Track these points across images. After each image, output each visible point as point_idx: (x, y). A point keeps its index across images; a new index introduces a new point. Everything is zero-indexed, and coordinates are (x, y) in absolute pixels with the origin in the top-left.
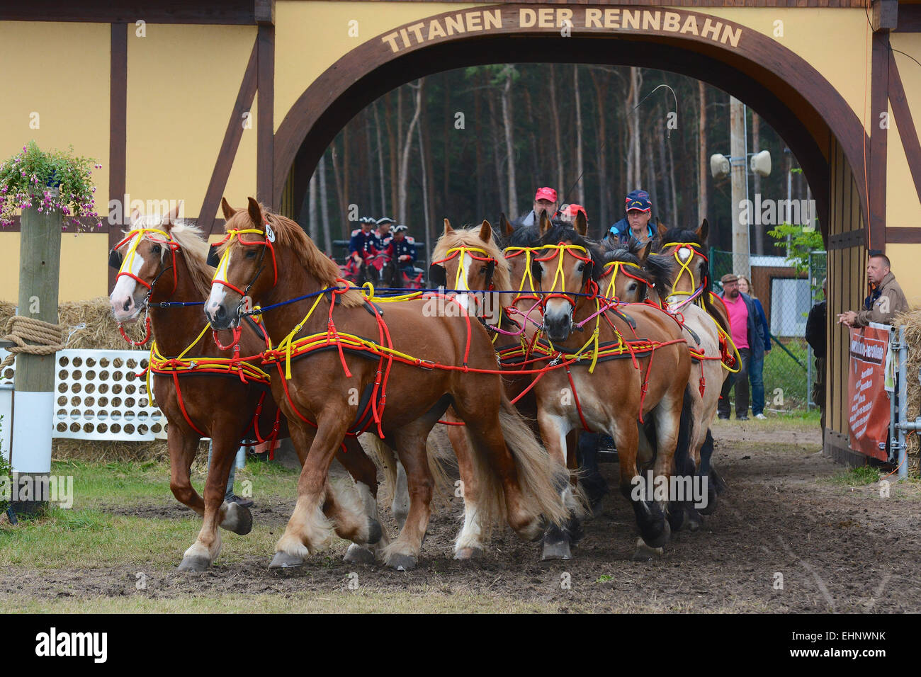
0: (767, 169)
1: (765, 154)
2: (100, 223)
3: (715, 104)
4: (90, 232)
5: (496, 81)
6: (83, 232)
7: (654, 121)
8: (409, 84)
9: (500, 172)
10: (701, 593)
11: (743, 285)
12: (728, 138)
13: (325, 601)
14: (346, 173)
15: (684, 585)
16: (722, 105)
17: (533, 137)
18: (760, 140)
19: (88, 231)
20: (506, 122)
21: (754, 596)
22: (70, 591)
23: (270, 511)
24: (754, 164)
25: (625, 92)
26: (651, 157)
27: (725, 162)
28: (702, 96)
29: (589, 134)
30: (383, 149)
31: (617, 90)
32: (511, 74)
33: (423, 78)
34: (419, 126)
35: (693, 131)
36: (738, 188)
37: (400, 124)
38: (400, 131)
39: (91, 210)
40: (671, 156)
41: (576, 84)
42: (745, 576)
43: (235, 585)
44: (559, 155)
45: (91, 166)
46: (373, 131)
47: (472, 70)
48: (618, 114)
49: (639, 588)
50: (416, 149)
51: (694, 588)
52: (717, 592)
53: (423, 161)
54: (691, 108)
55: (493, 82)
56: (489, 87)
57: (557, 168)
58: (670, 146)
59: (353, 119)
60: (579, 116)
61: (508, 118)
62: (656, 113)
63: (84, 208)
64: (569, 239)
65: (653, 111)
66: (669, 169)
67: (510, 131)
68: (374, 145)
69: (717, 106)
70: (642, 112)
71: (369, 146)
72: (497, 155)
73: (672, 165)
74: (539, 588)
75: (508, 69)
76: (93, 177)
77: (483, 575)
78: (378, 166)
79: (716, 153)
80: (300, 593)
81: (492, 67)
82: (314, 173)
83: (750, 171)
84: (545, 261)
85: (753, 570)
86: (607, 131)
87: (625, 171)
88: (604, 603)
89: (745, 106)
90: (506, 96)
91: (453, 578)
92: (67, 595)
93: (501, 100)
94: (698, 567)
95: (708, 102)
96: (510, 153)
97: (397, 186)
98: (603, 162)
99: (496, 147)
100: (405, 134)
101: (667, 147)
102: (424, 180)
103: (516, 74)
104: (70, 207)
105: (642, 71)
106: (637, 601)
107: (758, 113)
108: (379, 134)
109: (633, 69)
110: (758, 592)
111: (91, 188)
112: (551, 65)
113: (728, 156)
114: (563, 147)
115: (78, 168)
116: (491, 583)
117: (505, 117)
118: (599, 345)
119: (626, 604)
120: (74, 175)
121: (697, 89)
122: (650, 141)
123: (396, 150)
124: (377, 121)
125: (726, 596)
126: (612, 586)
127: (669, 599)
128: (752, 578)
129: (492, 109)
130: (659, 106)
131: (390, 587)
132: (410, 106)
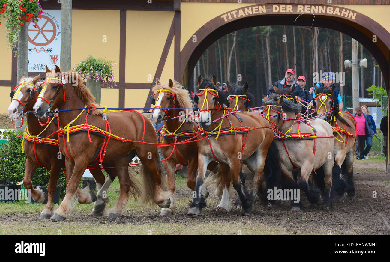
0: (366, 65)
1: (365, 60)
2: (116, 85)
3: (346, 41)
4: (112, 88)
5: (264, 32)
6: (109, 88)
7: (323, 47)
8: (231, 33)
9: (265, 67)
10: (340, 224)
11: (365, 109)
12: (351, 54)
13: (199, 226)
14: (208, 67)
15: (333, 221)
16: (348, 41)
17: (278, 53)
18: (363, 55)
19: (111, 88)
20: (268, 48)
21: (360, 226)
22: (104, 222)
23: (178, 192)
24: (361, 64)
25: (312, 36)
26: (322, 61)
27: (350, 63)
28: (341, 38)
29: (299, 52)
30: (221, 58)
31: (309, 36)
32: (270, 30)
33: (237, 31)
34: (235, 49)
35: (338, 51)
36: (355, 73)
37: (228, 48)
38: (228, 51)
39: (112, 80)
40: (330, 61)
41: (294, 34)
42: (357, 218)
43: (165, 220)
44: (287, 60)
45: (112, 64)
46: (218, 51)
47: (255, 28)
48: (310, 45)
49: (317, 222)
50: (234, 58)
51: (337, 222)
52: (346, 224)
53: (236, 62)
54: (337, 42)
55: (263, 33)
56: (261, 34)
57: (287, 65)
58: (329, 57)
59: (210, 46)
60: (295, 45)
61: (268, 46)
62: (324, 44)
63: (110, 79)
64: (209, 87)
65: (323, 44)
66: (329, 65)
67: (269, 51)
68: (218, 56)
69: (347, 42)
70: (319, 44)
71: (216, 57)
72: (264, 60)
73: (330, 64)
74: (279, 222)
75: (268, 28)
76: (113, 68)
77: (258, 217)
78: (220, 64)
79: (346, 59)
80: (190, 223)
81: (262, 27)
82: (196, 67)
83: (359, 66)
84: (200, 96)
85: (359, 216)
86: (305, 51)
87: (312, 66)
88: (303, 228)
89: (358, 42)
90: (268, 38)
91: (246, 218)
92: (103, 223)
93: (266, 39)
94: (339, 214)
95: (343, 40)
96: (269, 59)
97: (227, 71)
98: (304, 63)
99: (264, 57)
100: (230, 52)
101: (328, 58)
102: (237, 69)
103: (271, 30)
104: (105, 79)
105: (319, 29)
106: (316, 227)
107: (362, 44)
108: (220, 52)
109: (316, 28)
110: (362, 224)
111: (113, 72)
112: (285, 26)
113: (351, 61)
114: (289, 57)
115: (108, 64)
116: (261, 220)
117: (267, 46)
118: (221, 129)
119: (311, 228)
120: (106, 67)
121: (340, 35)
122: (322, 55)
123: (226, 58)
124: (219, 47)
125: (349, 226)
126: (307, 222)
127: (328, 226)
128: (359, 219)
129: (262, 43)
130: (325, 42)
131: (223, 221)
132: (231, 42)
